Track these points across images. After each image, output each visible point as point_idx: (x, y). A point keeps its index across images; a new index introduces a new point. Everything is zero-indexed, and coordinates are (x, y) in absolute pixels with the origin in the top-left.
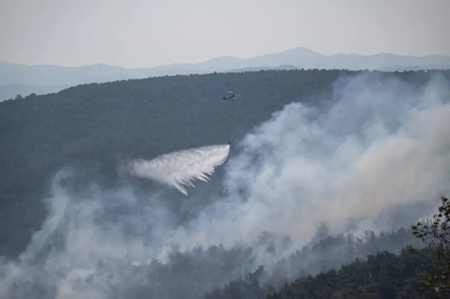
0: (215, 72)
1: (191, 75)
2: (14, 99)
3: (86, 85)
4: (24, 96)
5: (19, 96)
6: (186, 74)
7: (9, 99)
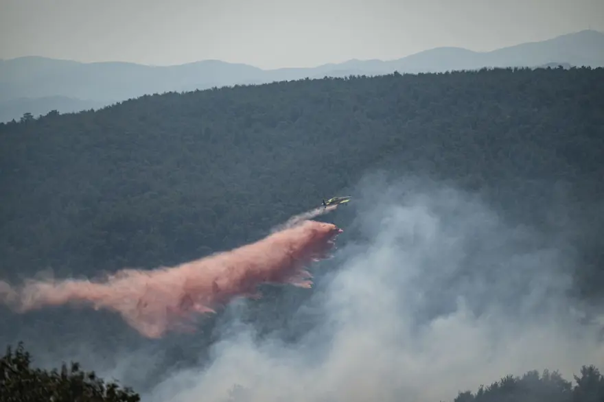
0: (396, 73)
1: (352, 78)
2: (18, 120)
3: (156, 95)
4: (36, 116)
5: (28, 115)
6: (343, 76)
7: (10, 120)
